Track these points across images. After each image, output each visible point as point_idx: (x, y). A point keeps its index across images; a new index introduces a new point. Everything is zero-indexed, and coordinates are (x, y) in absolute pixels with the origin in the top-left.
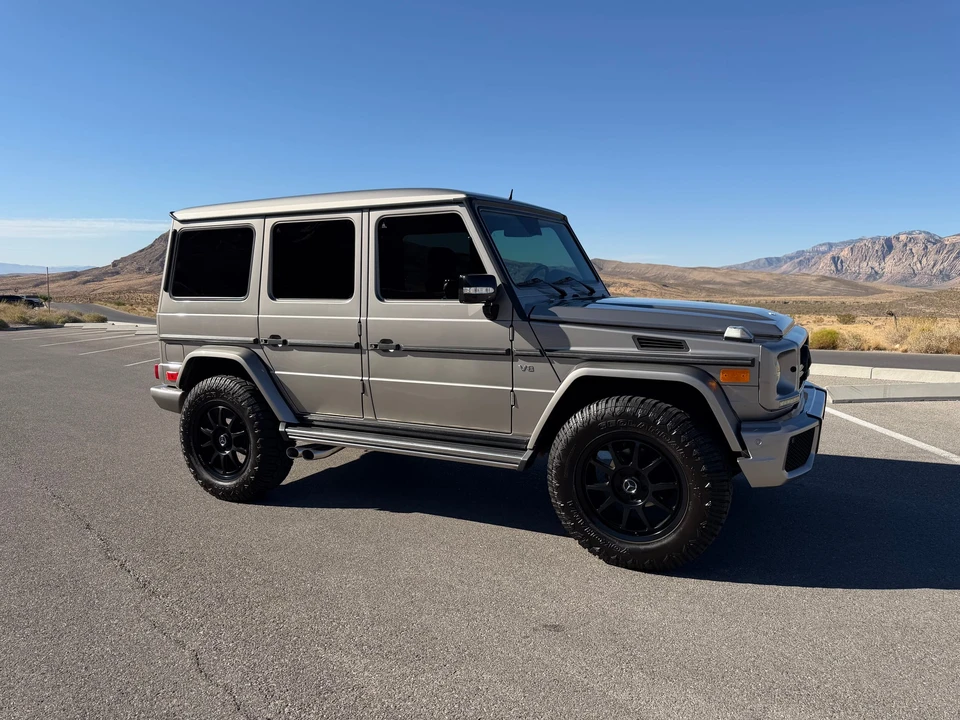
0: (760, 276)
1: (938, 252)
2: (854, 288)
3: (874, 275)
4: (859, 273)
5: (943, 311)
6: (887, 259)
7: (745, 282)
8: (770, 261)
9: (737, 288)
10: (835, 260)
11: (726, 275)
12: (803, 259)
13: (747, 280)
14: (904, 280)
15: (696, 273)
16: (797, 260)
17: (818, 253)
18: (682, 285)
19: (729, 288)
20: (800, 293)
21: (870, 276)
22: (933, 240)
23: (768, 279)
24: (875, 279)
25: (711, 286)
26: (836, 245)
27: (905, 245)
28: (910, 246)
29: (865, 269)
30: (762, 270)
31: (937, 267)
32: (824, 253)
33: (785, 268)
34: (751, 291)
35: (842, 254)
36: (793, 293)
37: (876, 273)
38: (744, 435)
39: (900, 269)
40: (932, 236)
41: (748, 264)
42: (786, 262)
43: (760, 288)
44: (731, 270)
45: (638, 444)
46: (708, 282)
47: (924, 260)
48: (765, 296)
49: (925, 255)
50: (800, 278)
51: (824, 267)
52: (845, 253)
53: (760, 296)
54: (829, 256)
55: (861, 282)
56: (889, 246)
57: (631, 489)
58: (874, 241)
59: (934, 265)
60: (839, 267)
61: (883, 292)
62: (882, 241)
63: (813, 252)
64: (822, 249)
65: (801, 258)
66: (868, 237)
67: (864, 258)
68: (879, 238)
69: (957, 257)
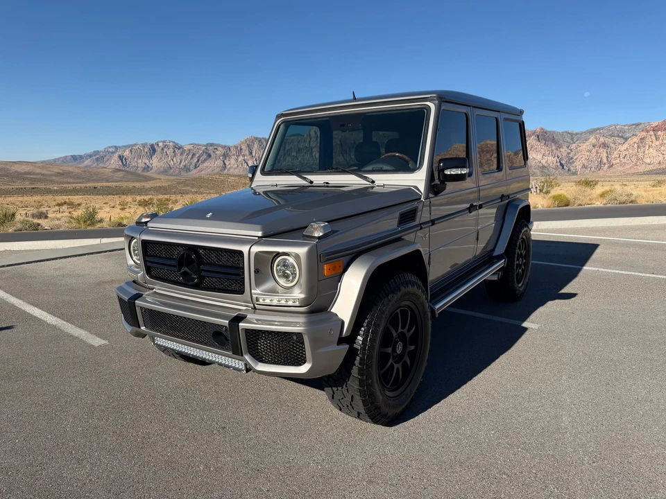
0: (70, 169)
1: (181, 154)
2: (137, 177)
3: (147, 168)
4: (138, 167)
6: (153, 158)
7: (59, 173)
8: (74, 158)
9: (54, 178)
10: (121, 158)
11: (43, 168)
12: (99, 157)
13: (61, 171)
14: (165, 171)
15: (17, 166)
16: (94, 158)
17: (108, 153)
18: (6, 176)
19: (48, 178)
20: (102, 180)
21: (144, 169)
22: (177, 147)
23: (77, 171)
24: (148, 171)
25: (32, 176)
26: (120, 147)
27: (163, 149)
28: (165, 150)
29: (141, 163)
30: (70, 164)
31: (182, 164)
32: (113, 153)
33: (87, 163)
34: (65, 180)
35: (125, 154)
36: (98, 181)
37: (148, 167)
39: (160, 165)
40: (177, 144)
41: (58, 159)
42: (87, 159)
43: (71, 177)
44: (45, 164)
46: (29, 173)
47: (174, 159)
48: (77, 183)
49: (175, 156)
50: (100, 170)
51: (114, 162)
52: (127, 153)
53: (73, 183)
54: (116, 155)
55: (139, 171)
56: (153, 149)
58: (144, 146)
59: (181, 162)
60: (125, 163)
61: (156, 179)
62: (149, 146)
63: (105, 151)
64: (111, 150)
65: (97, 156)
66: (140, 143)
67: (140, 157)
68: (146, 144)
69: (192, 158)
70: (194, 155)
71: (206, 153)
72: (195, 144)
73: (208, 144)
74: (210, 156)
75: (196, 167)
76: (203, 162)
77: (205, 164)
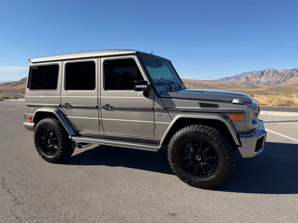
0: (224, 83)
1: (277, 75)
2: (252, 86)
3: (258, 82)
4: (254, 82)
5: (279, 93)
6: (262, 77)
7: (220, 85)
8: (227, 78)
9: (218, 87)
10: (247, 78)
11: (214, 83)
12: (237, 78)
13: (220, 84)
14: (267, 84)
15: (205, 82)
16: (235, 78)
17: (242, 76)
18: (201, 86)
19: (215, 87)
20: (236, 88)
21: (257, 83)
22: (275, 72)
23: (227, 84)
24: (259, 84)
25: (209, 86)
26: (247, 73)
27: (267, 73)
28: (269, 73)
29: (255, 80)
30: (225, 81)
32: (243, 76)
33: (232, 80)
34: (221, 87)
36: (234, 88)
37: (259, 82)
38: (240, 139)
39: (266, 80)
40: (275, 70)
41: (221, 79)
42: (232, 79)
44: (216, 81)
45: (201, 142)
47: (273, 78)
48: (226, 89)
49: (273, 76)
50: (236, 83)
51: (243, 80)
52: (250, 76)
54: (245, 77)
55: (254, 84)
56: (262, 73)
57: (198, 159)
58: (258, 72)
59: (276, 79)
60: (248, 80)
61: (261, 87)
62: (261, 72)
63: (240, 75)
64: (243, 74)
65: (237, 77)
66: (257, 71)
67: (255, 77)
68: (260, 71)
69: (282, 77)
70: (284, 75)
71: (291, 74)
72: (286, 70)
73: (293, 70)
74: (293, 75)
75: (284, 81)
76: (289, 79)
77: (289, 80)
